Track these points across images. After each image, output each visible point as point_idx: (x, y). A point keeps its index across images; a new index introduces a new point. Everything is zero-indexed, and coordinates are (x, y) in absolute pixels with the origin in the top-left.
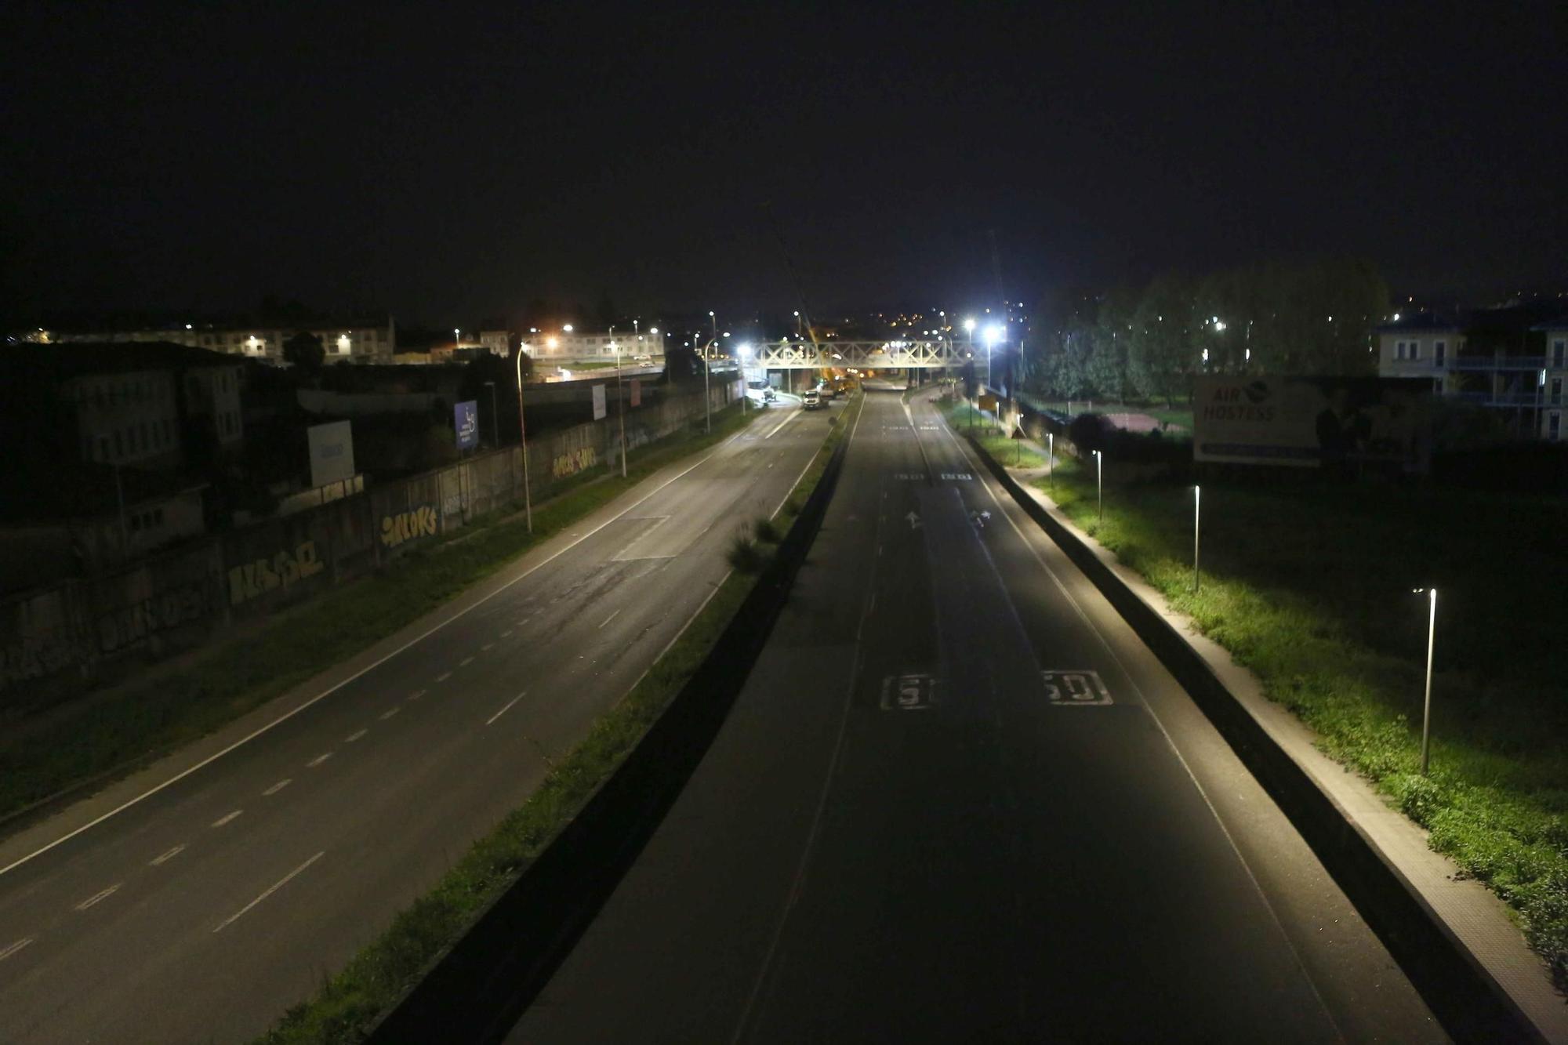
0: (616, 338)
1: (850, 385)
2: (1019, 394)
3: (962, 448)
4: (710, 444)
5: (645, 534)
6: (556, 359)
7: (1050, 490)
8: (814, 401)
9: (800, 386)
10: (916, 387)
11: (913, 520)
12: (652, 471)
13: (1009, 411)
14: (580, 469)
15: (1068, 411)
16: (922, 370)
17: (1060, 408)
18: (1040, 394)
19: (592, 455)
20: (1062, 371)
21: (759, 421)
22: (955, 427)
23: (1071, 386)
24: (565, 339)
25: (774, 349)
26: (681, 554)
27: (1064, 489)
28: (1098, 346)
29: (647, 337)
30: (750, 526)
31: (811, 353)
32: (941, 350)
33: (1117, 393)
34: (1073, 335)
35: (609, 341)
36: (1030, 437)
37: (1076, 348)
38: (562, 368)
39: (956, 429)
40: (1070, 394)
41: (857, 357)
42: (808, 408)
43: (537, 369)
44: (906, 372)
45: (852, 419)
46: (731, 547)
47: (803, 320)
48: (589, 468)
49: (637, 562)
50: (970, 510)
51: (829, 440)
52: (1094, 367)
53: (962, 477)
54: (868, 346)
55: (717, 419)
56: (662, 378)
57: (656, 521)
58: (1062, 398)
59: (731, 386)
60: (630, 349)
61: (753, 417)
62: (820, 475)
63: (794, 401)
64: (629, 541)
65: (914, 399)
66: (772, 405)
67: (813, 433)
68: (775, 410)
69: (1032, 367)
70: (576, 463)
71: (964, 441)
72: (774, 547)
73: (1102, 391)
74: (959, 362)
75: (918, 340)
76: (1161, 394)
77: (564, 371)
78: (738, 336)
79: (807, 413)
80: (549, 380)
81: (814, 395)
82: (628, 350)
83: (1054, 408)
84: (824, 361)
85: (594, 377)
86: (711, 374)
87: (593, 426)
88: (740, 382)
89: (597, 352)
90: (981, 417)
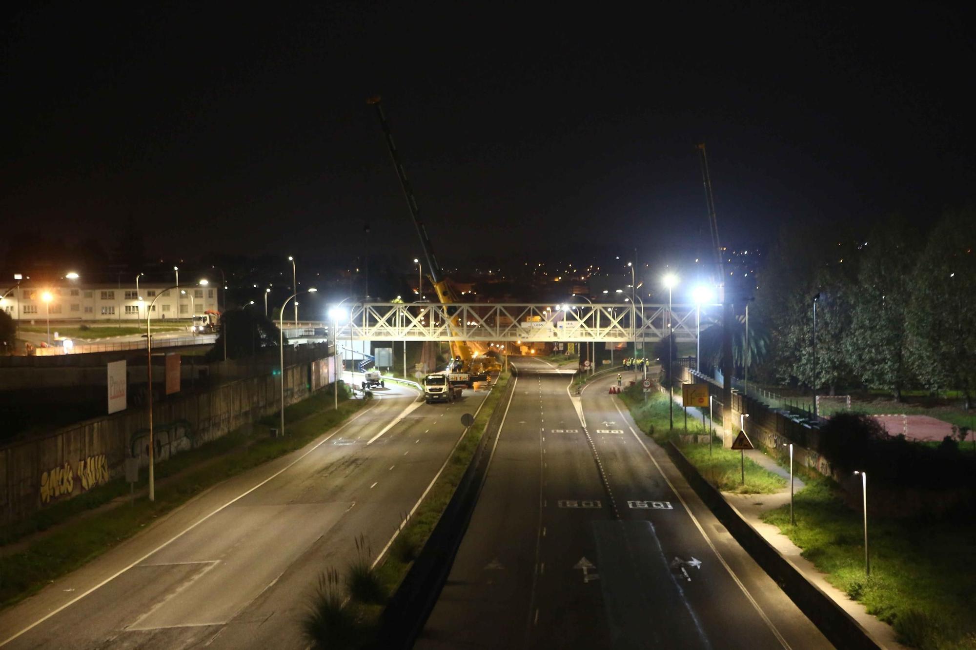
0: (146, 291)
1: (493, 366)
2: (744, 383)
3: (658, 462)
4: (284, 452)
5: (180, 590)
6: (52, 322)
7: (790, 527)
8: (441, 390)
9: (419, 366)
10: (591, 370)
11: (585, 568)
12: (194, 492)
13: (728, 407)
14: (82, 488)
15: (815, 409)
16: (600, 346)
17: (804, 405)
18: (775, 386)
19: (103, 466)
20: (806, 350)
21: (359, 418)
22: (648, 430)
23: (819, 373)
24: (68, 290)
25: (382, 312)
26: (235, 619)
27: (811, 526)
28: (860, 315)
29: (192, 291)
30: (341, 577)
31: (436, 318)
32: (627, 317)
33: (890, 383)
34: (822, 297)
35: (135, 296)
36: (759, 447)
37: (828, 317)
38: (61, 335)
39: (650, 433)
40: (818, 384)
41: (504, 326)
42: (432, 400)
43: (21, 335)
44: (576, 347)
45: (496, 418)
46: (311, 609)
47: (426, 270)
48: (97, 487)
49: (165, 632)
50: (671, 556)
51: (462, 448)
52: (853, 344)
53: (656, 505)
54: (521, 310)
55: (294, 414)
56: (213, 354)
57: (197, 569)
58: (807, 390)
59: (318, 366)
60: (166, 308)
61: (349, 413)
62: (448, 501)
63: (413, 390)
64: (154, 600)
65: (589, 389)
66: (378, 395)
67: (440, 437)
68: (381, 402)
69: (762, 343)
70: (77, 479)
71: (662, 451)
72: (377, 609)
73: (866, 380)
74: (655, 335)
75: (593, 302)
76: (957, 387)
77: (63, 339)
78: (329, 292)
79: (430, 406)
80: (39, 353)
81: (441, 381)
82: (164, 309)
83: (794, 405)
84: (456, 330)
85: (110, 349)
86: (287, 347)
87: (105, 424)
88: (331, 360)
89: (116, 311)
90: (686, 415)
